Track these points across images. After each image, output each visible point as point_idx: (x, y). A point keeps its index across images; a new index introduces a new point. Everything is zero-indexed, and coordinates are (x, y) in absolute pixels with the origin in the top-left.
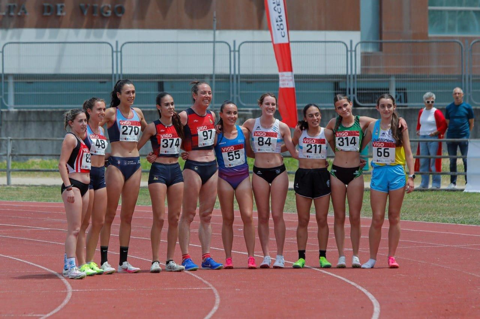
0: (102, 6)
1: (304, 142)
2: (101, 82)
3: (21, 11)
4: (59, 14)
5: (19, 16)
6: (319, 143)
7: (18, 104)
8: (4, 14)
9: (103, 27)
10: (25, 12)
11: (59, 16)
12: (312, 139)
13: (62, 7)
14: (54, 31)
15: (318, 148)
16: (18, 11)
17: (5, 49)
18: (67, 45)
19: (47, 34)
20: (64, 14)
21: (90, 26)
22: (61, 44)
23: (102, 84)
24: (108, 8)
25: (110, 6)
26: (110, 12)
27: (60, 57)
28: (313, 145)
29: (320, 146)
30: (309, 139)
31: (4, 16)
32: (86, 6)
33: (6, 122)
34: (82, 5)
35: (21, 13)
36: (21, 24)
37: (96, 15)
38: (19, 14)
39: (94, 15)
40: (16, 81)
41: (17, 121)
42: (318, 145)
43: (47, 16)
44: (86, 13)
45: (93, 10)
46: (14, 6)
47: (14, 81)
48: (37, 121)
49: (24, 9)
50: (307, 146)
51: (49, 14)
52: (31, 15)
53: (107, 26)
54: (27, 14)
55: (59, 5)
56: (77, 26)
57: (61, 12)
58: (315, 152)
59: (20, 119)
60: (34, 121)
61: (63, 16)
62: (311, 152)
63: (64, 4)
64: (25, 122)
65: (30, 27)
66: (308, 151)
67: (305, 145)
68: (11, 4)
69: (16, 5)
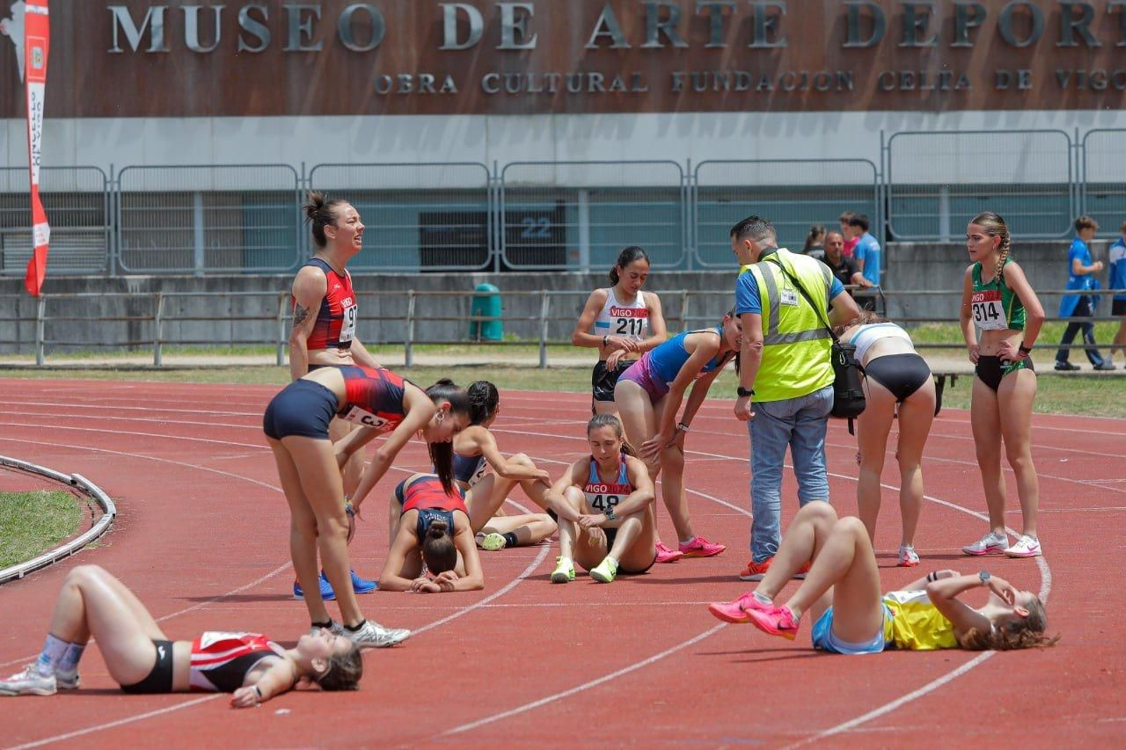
0: (1093, 72)
1: (612, 315)
2: (1099, 197)
3: (960, 82)
4: (1022, 86)
5: (957, 91)
6: (639, 316)
7: (955, 233)
8: (932, 87)
9: (1094, 107)
10: (967, 85)
11: (1022, 90)
12: (626, 309)
13: (1026, 75)
14: (1013, 113)
15: (637, 325)
16: (956, 83)
17: (893, 143)
18: (1036, 135)
19: (1002, 118)
20: (1030, 86)
21: (1073, 105)
22: (1025, 135)
23: (1100, 200)
24: (1103, 77)
25: (1105, 72)
26: (1105, 83)
27: (1024, 155)
28: (628, 319)
29: (640, 321)
30: (620, 309)
31: (932, 91)
32: (1066, 74)
33: (895, 263)
34: (1060, 71)
35: (961, 86)
36: (960, 103)
37: (1083, 87)
38: (957, 87)
39: (1079, 87)
40: (953, 195)
41: (913, 261)
42: (636, 319)
43: (1001, 90)
44: (1065, 84)
45: (1077, 79)
46: (949, 75)
47: (950, 195)
48: (946, 262)
49: (964, 79)
50: (619, 322)
51: (1005, 87)
52: (976, 88)
53: (1100, 105)
54: (971, 87)
55: (1022, 72)
56: (1051, 106)
57: (1026, 83)
58: (632, 333)
59: (917, 258)
60: (941, 262)
61: (1028, 90)
62: (625, 333)
63: (1030, 71)
64: (926, 263)
65: (975, 108)
66: (619, 331)
67: (613, 320)
68: (944, 72)
69: (952, 72)
